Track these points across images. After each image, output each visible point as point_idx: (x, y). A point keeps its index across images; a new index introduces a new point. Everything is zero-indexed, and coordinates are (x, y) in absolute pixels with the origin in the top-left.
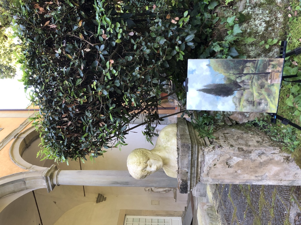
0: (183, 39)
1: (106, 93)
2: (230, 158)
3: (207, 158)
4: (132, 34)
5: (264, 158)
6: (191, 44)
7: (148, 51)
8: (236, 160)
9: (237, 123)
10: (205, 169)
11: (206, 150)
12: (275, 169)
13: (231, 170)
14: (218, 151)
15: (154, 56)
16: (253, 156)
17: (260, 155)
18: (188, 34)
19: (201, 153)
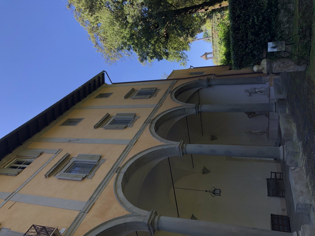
0: (268, 38)
1: (249, 51)
2: (280, 65)
3: (274, 65)
4: (256, 38)
5: (289, 64)
6: (270, 39)
7: (259, 41)
8: (282, 65)
9: (283, 57)
10: (274, 68)
11: (274, 63)
12: (292, 67)
13: (281, 68)
14: (277, 63)
15: (261, 42)
16: (286, 64)
17: (288, 63)
18: (269, 37)
19: (272, 64)
